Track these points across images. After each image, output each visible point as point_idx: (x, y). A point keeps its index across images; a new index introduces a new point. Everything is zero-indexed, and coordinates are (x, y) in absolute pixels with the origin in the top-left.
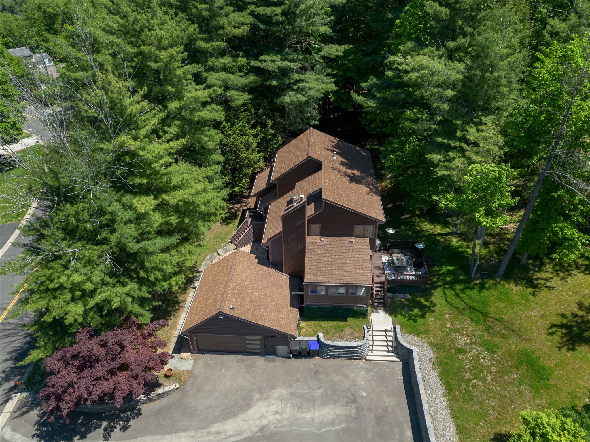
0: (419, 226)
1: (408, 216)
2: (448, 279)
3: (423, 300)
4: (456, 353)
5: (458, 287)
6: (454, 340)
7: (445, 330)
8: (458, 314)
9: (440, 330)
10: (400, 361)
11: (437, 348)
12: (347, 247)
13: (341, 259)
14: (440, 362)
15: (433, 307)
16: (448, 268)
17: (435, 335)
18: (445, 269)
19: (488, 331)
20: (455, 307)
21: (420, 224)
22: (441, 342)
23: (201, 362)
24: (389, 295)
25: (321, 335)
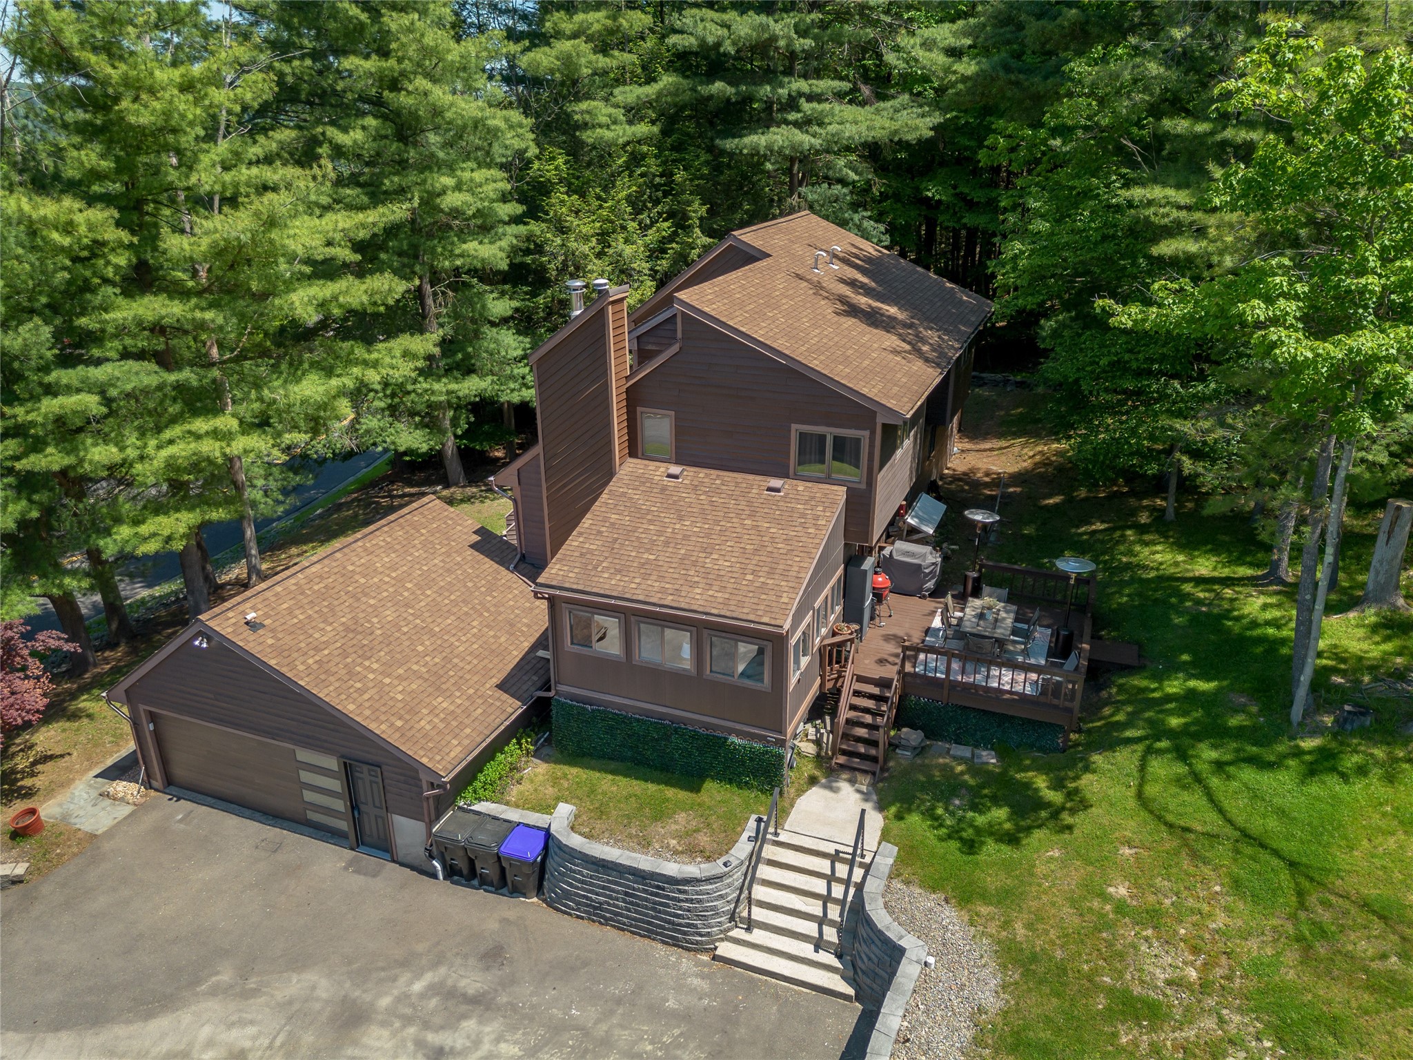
0: (1130, 553)
1: (1102, 527)
2: (1175, 721)
3: (1041, 782)
4: (1109, 1015)
5: (1207, 753)
6: (1121, 956)
7: (1096, 904)
8: (1177, 853)
9: (1073, 902)
10: (858, 998)
11: (1027, 973)
12: (750, 503)
13: (708, 536)
14: (1016, 1034)
15: (1073, 811)
16: (1192, 683)
17: (1041, 919)
18: (1174, 687)
19: (1307, 949)
20: (1170, 826)
21: (1138, 548)
22: (1059, 954)
23: (150, 819)
24: (911, 736)
25: (564, 810)
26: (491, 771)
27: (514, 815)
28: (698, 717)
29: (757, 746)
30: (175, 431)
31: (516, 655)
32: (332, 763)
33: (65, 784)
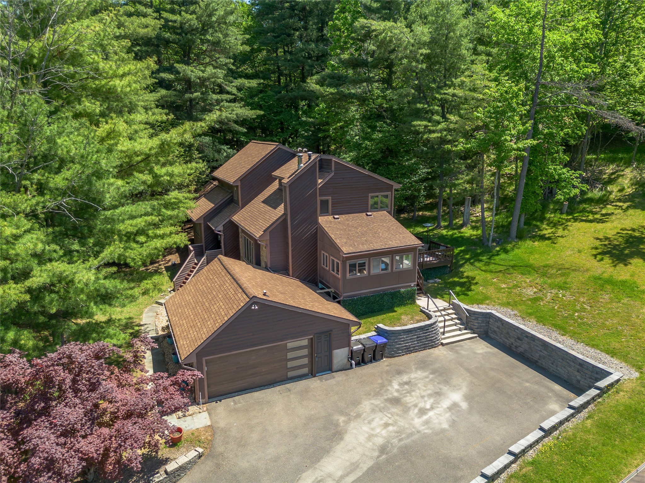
2: (467, 256)
4: (534, 303)
5: (484, 258)
6: (520, 294)
7: (503, 290)
10: (478, 335)
11: (512, 305)
14: (527, 313)
16: (459, 249)
17: (498, 298)
18: (456, 251)
19: (546, 276)
22: (511, 300)
25: (381, 325)
28: (390, 287)
29: (409, 289)
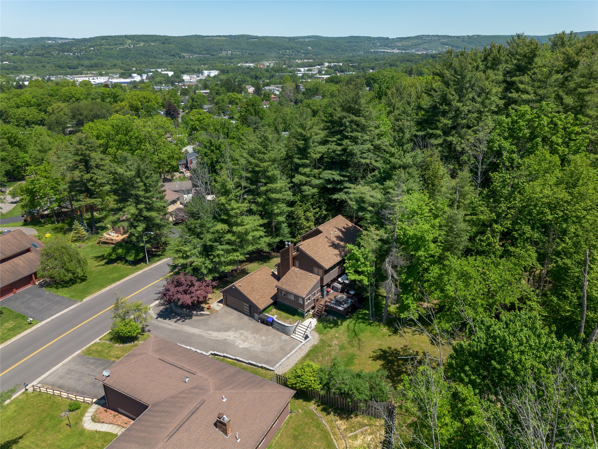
3: (339, 322)
8: (346, 332)
9: (331, 336)
11: (321, 341)
12: (306, 277)
15: (341, 326)
20: (348, 329)
22: (326, 340)
23: (224, 309)
24: (326, 313)
25: (276, 316)
26: (268, 310)
27: (270, 316)
28: (295, 306)
30: (231, 254)
31: (274, 294)
32: (248, 305)
33: (213, 303)
